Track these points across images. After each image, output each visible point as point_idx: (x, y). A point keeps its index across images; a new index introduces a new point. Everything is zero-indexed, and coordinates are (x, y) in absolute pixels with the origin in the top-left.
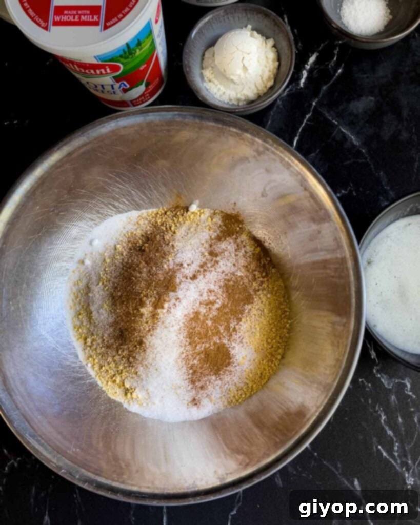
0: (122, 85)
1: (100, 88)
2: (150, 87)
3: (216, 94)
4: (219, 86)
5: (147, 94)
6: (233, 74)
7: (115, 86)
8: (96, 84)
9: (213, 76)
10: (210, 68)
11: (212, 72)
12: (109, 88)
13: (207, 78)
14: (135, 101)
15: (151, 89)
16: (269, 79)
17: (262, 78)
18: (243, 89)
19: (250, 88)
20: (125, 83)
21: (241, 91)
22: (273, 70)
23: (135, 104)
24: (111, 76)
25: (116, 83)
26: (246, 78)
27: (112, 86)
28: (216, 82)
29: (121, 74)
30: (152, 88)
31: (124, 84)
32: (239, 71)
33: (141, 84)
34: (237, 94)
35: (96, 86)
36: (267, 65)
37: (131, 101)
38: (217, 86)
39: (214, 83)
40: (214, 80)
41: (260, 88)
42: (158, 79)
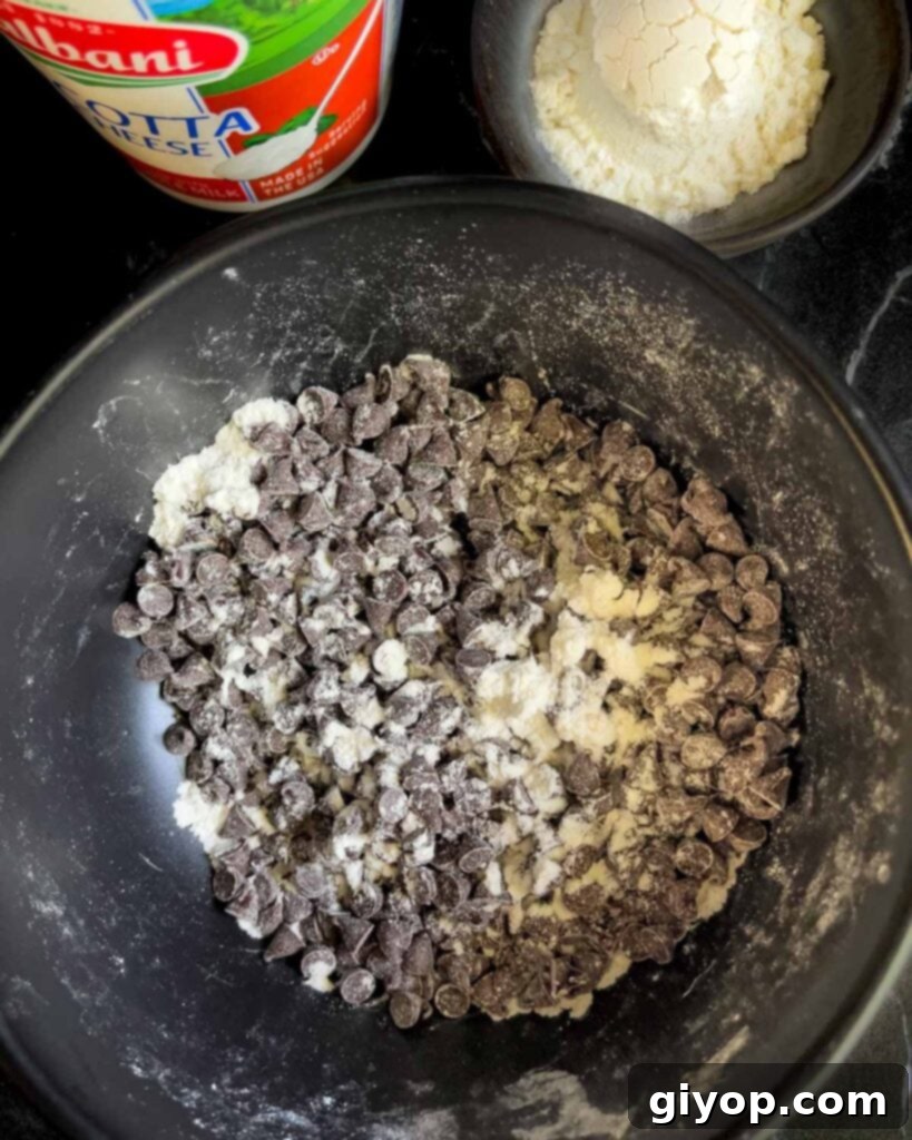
0: (233, 122)
1: (139, 128)
2: (332, 134)
3: (577, 173)
4: (593, 145)
5: (317, 158)
6: (663, 106)
7: (200, 125)
8: (125, 112)
9: (572, 105)
10: (565, 76)
11: (568, 89)
12: (179, 132)
13: (549, 111)
14: (270, 182)
15: (333, 142)
16: (787, 134)
17: (760, 128)
18: (684, 165)
19: (711, 160)
20: (245, 113)
21: (678, 171)
22: (807, 101)
23: (268, 192)
24: (192, 85)
25: (207, 112)
26: (708, 122)
27: (191, 123)
28: (584, 130)
29: (232, 77)
30: (340, 136)
31: (238, 116)
32: (690, 98)
33: (305, 123)
34: (658, 181)
35: (125, 121)
36: (788, 79)
37: (255, 184)
38: (584, 143)
39: (574, 134)
40: (573, 120)
41: (750, 165)
42: (363, 106)
